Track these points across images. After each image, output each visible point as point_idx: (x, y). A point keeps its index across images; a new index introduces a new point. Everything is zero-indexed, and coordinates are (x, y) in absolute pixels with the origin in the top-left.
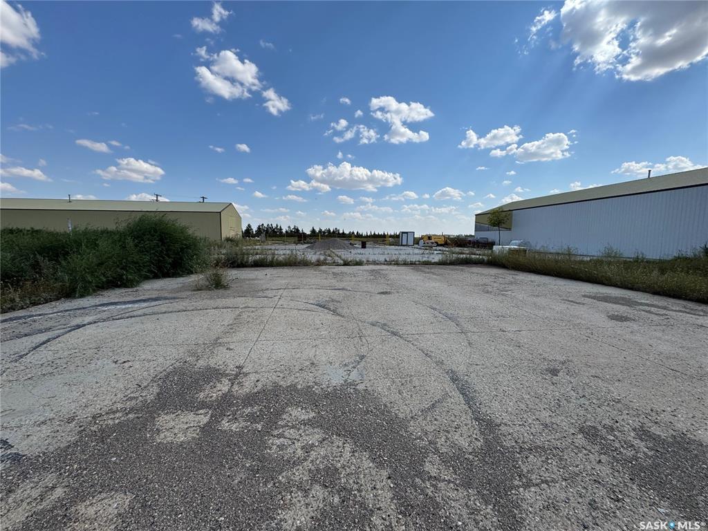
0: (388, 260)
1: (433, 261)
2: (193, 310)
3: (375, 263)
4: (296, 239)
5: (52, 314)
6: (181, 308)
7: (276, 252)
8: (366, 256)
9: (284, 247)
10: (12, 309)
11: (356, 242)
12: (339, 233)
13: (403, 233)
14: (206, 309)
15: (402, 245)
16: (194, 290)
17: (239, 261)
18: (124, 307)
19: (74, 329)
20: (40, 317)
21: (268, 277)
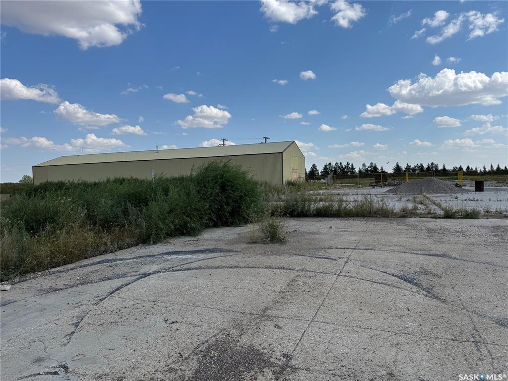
2: (244, 267)
4: (373, 180)
5: (130, 259)
6: (234, 263)
7: (344, 198)
8: (483, 204)
9: (355, 191)
10: (105, 252)
11: (465, 182)
12: (437, 170)
14: (258, 267)
16: (249, 243)
17: (300, 209)
18: (184, 257)
19: (142, 278)
20: (121, 262)
21: (332, 230)
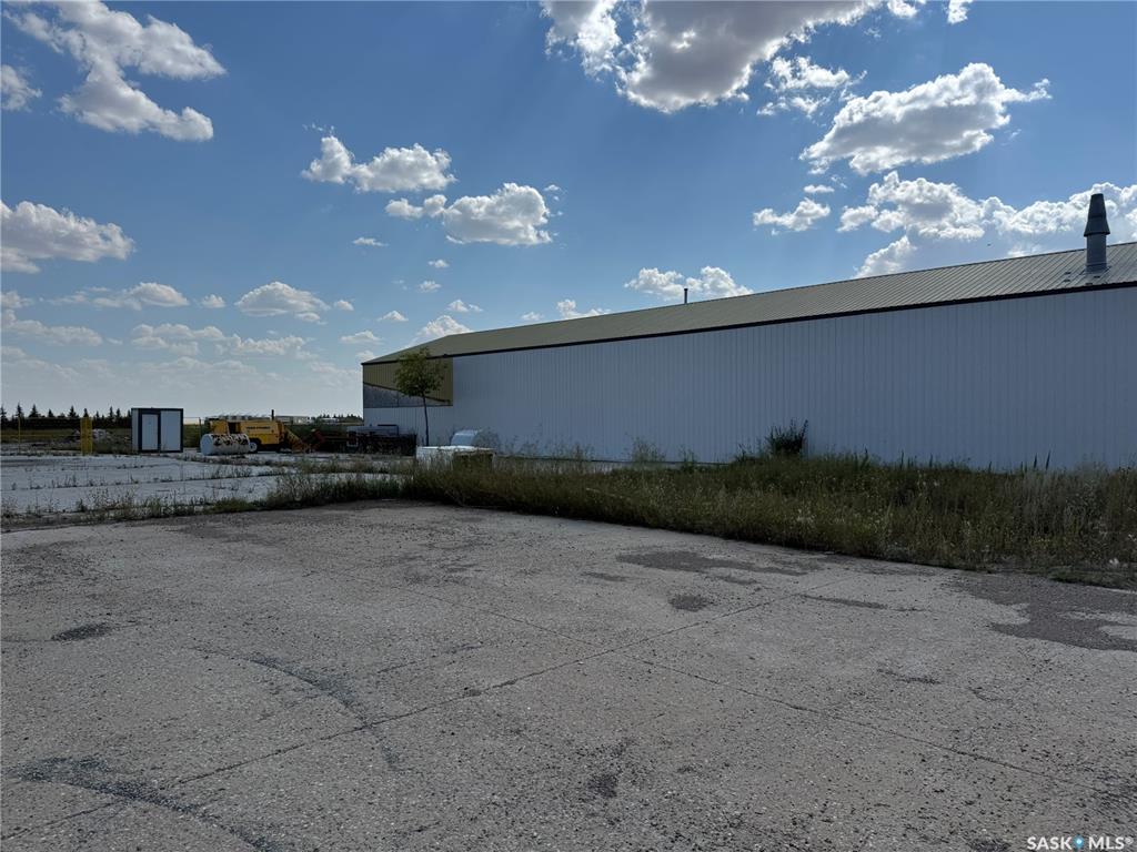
0: (91, 505)
1: (250, 499)
3: (37, 520)
13: (142, 411)
15: (141, 451)
